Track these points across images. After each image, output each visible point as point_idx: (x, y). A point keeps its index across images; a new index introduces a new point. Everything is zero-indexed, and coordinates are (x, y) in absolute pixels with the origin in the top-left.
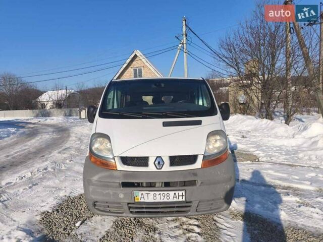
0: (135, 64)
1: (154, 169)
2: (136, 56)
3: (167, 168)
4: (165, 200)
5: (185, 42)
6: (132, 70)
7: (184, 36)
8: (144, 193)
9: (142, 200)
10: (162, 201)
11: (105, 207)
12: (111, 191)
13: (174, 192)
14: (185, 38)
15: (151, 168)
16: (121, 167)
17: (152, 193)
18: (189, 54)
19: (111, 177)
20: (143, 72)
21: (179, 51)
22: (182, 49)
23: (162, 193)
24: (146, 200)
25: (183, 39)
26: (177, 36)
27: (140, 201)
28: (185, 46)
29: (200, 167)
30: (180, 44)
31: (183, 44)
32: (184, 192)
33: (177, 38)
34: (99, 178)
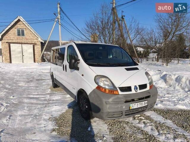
0: (18, 26)
1: (135, 92)
2: (19, 20)
3: (139, 91)
4: (141, 106)
5: (59, 18)
6: (16, 30)
7: (59, 14)
8: (134, 104)
9: (133, 108)
10: (140, 107)
11: (112, 115)
12: (119, 106)
13: (144, 102)
14: (59, 16)
15: (133, 91)
16: (120, 93)
17: (136, 104)
18: (62, 25)
19: (118, 98)
20: (25, 32)
21: (55, 23)
22: (58, 22)
23: (140, 103)
24: (134, 108)
25: (58, 16)
26: (55, 13)
27: (132, 108)
28: (59, 20)
29: (149, 89)
30: (56, 18)
31: (58, 19)
32: (147, 101)
33: (55, 14)
34: (113, 100)
